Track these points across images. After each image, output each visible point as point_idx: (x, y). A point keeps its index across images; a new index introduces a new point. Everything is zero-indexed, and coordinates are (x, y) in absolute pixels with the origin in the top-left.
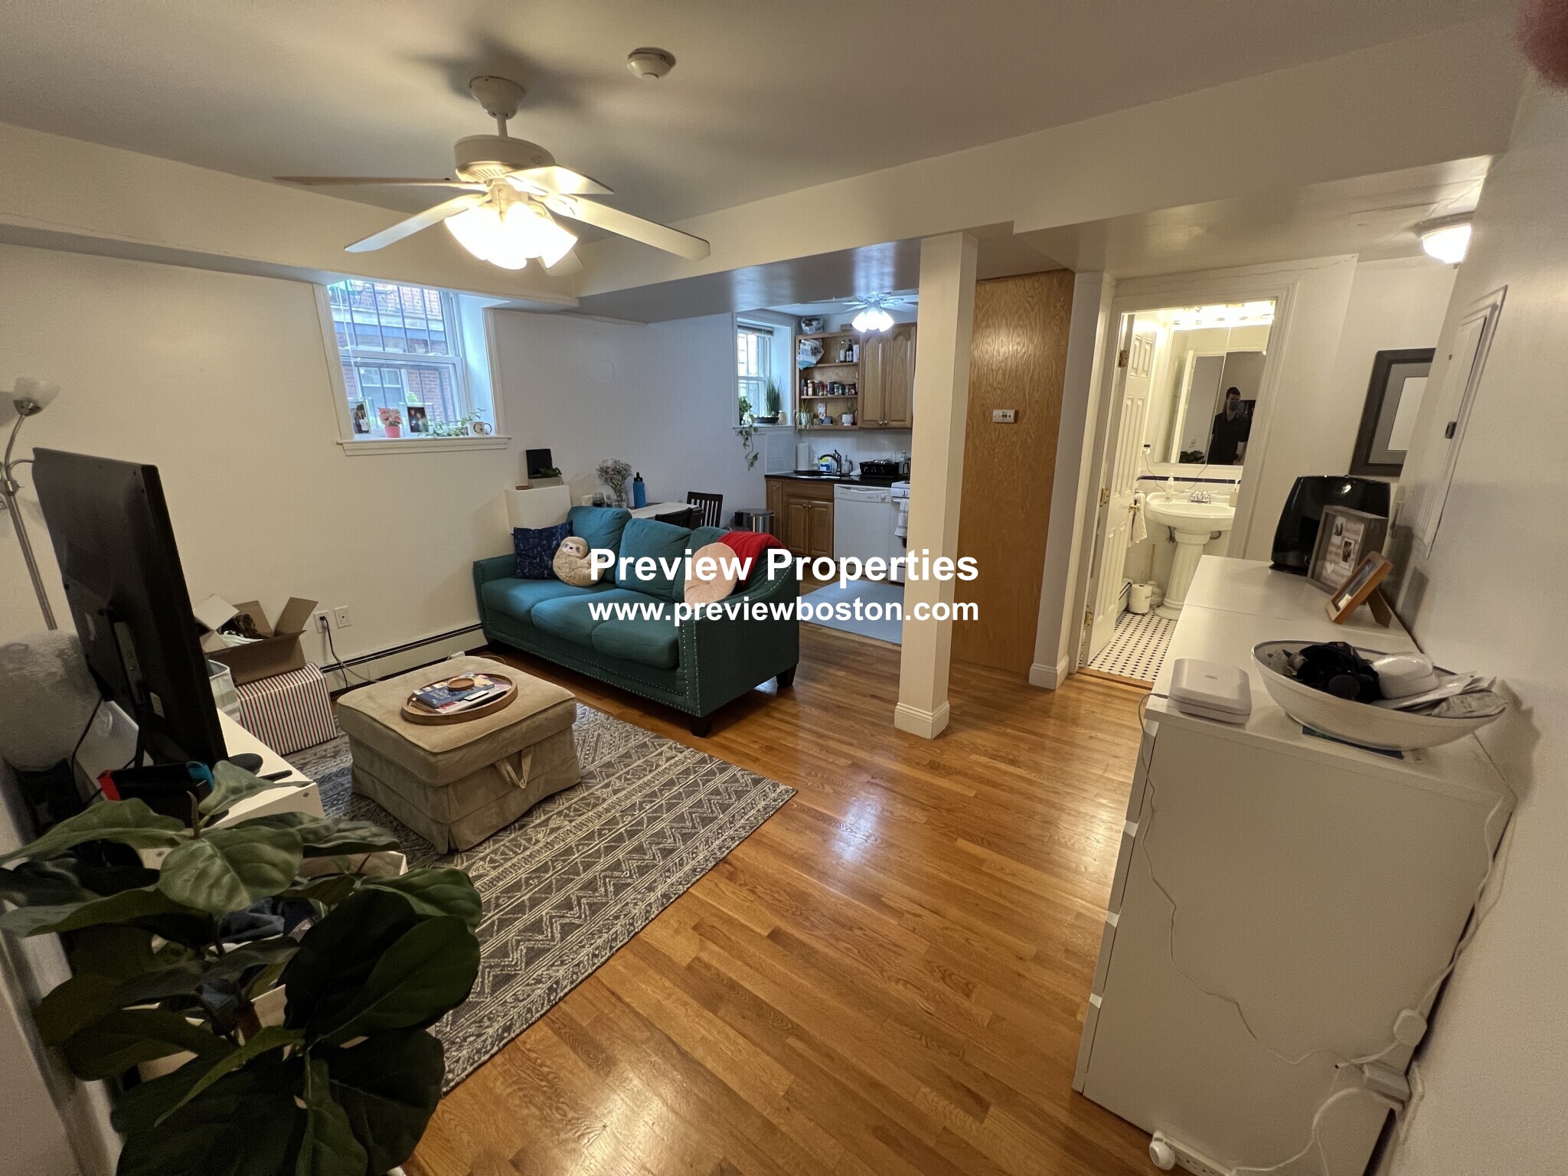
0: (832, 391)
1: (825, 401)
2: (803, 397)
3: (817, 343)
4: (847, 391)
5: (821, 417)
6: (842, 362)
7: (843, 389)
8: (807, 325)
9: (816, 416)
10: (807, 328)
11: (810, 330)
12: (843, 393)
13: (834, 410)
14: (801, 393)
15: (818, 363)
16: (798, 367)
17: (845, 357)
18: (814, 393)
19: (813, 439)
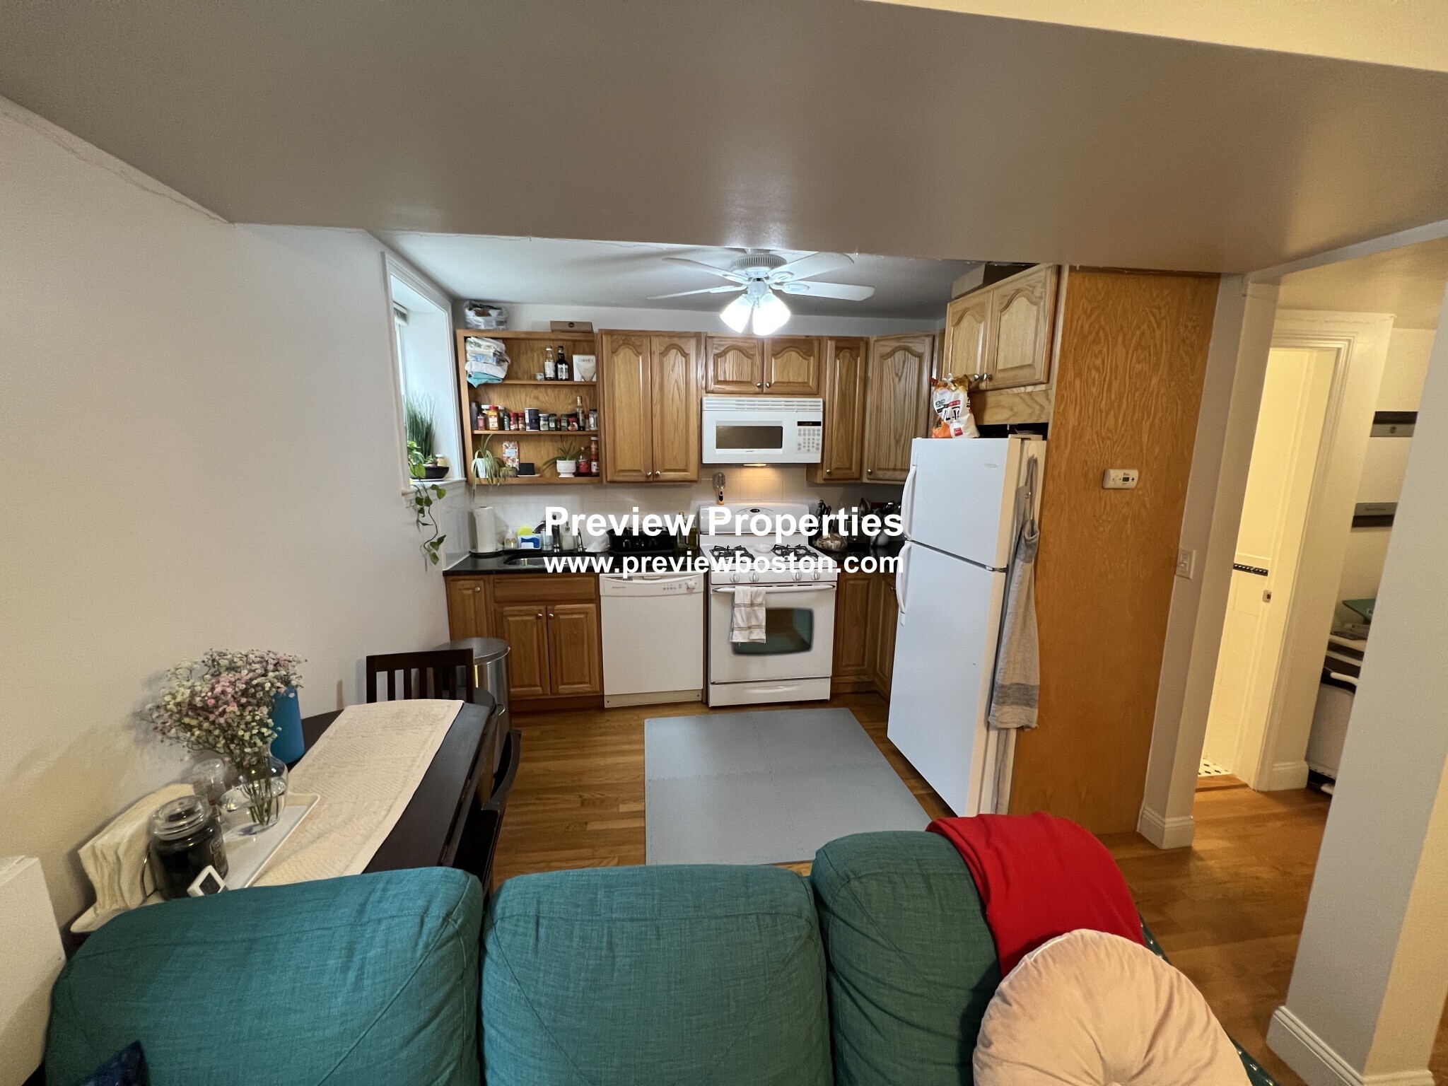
0: (535, 422)
1: (518, 439)
2: (476, 432)
3: (501, 346)
4: (564, 424)
5: (509, 463)
6: (551, 379)
7: (558, 421)
8: (478, 314)
9: (501, 463)
10: (479, 319)
11: (486, 323)
12: (556, 429)
13: (536, 454)
14: (474, 425)
15: (507, 377)
16: (464, 380)
17: (556, 371)
18: (501, 426)
19: (499, 499)
